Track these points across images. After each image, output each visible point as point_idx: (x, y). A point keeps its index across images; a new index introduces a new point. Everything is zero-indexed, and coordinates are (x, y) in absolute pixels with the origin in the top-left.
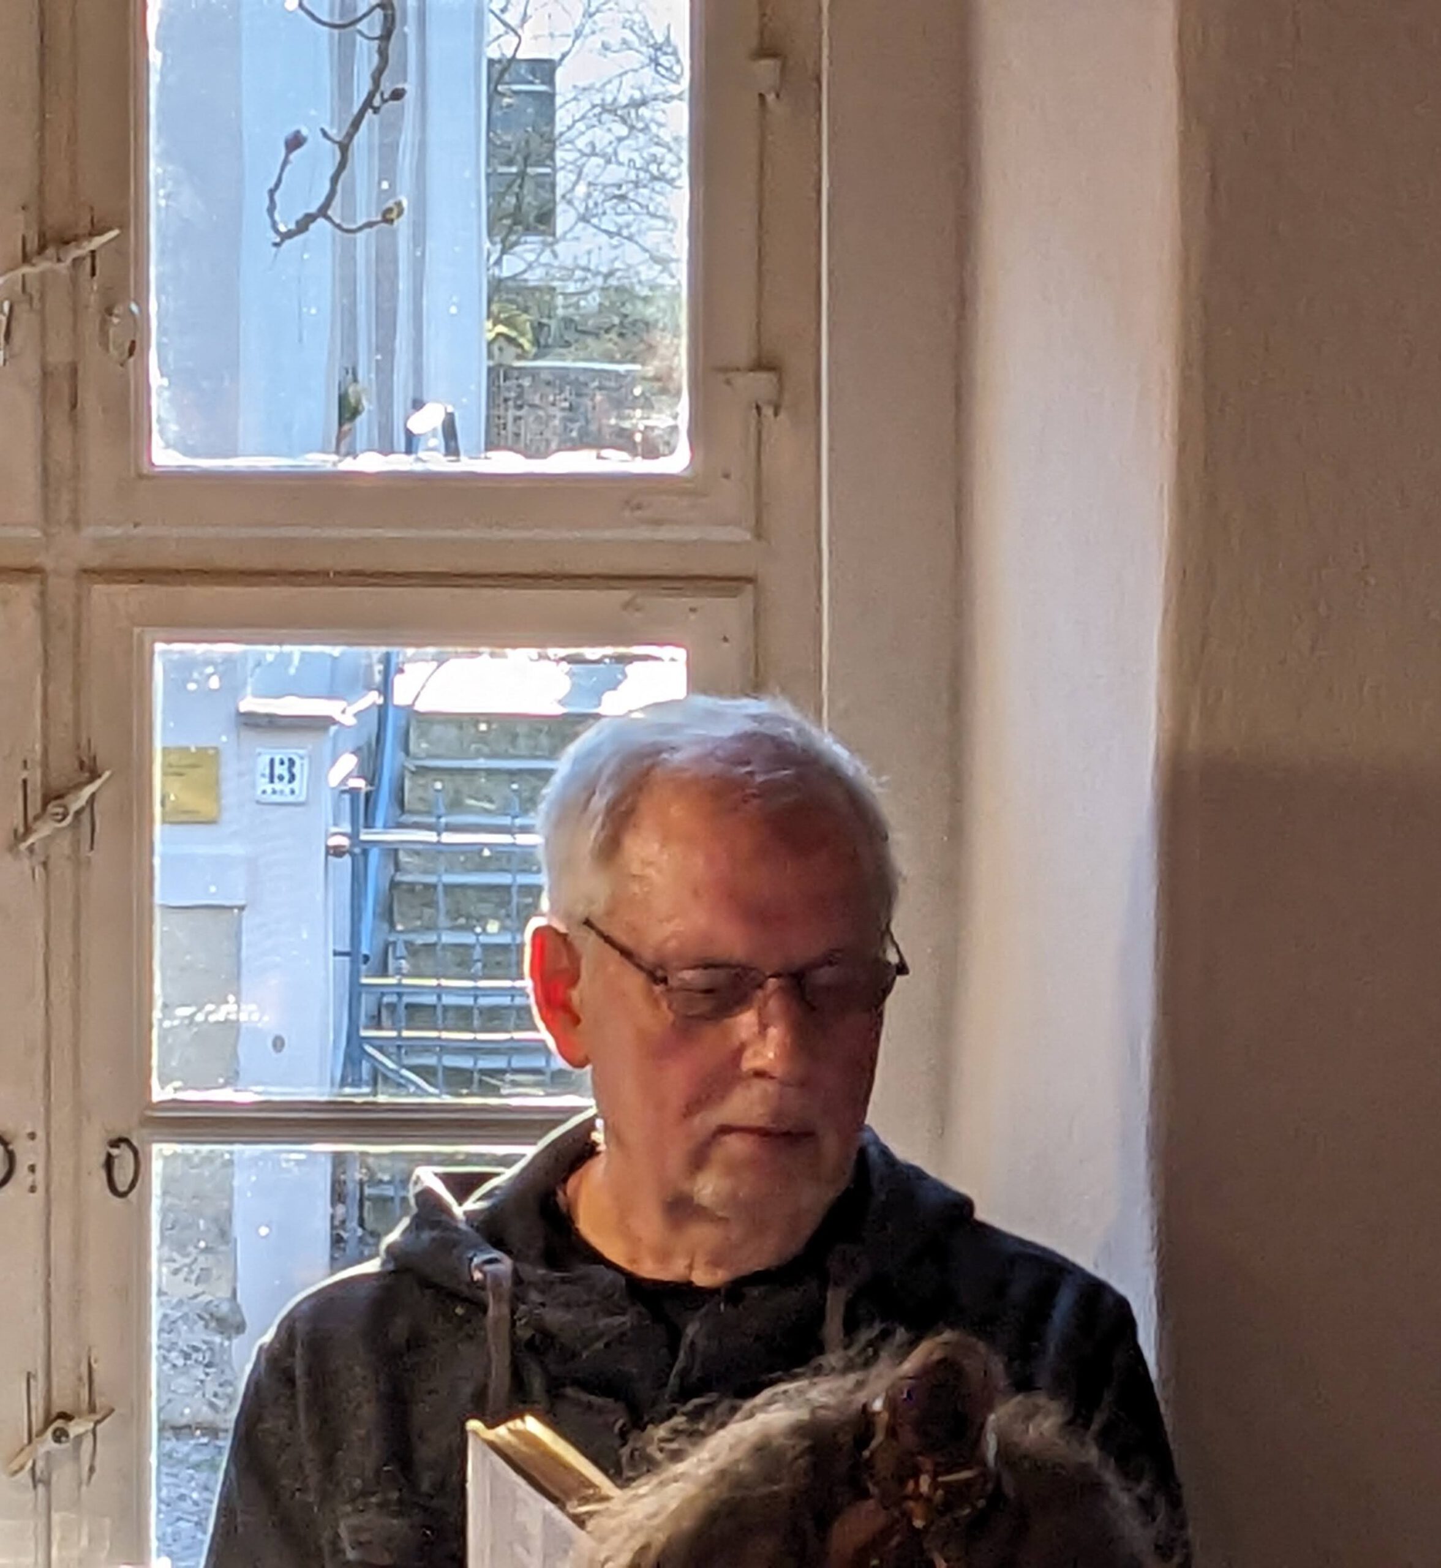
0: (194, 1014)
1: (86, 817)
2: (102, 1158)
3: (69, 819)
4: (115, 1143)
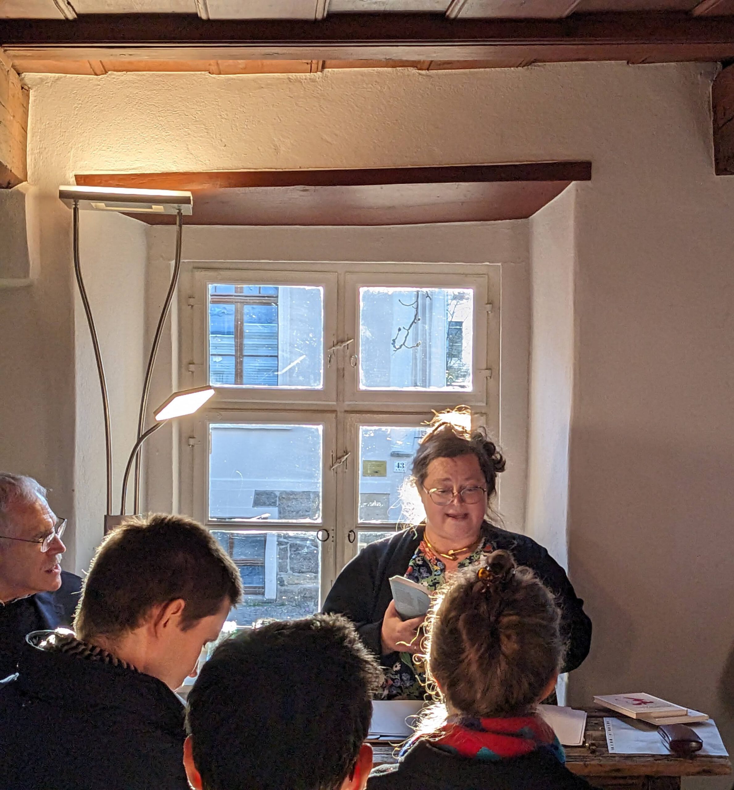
0: (367, 505)
1: (345, 462)
2: (348, 535)
3: (341, 463)
4: (350, 532)
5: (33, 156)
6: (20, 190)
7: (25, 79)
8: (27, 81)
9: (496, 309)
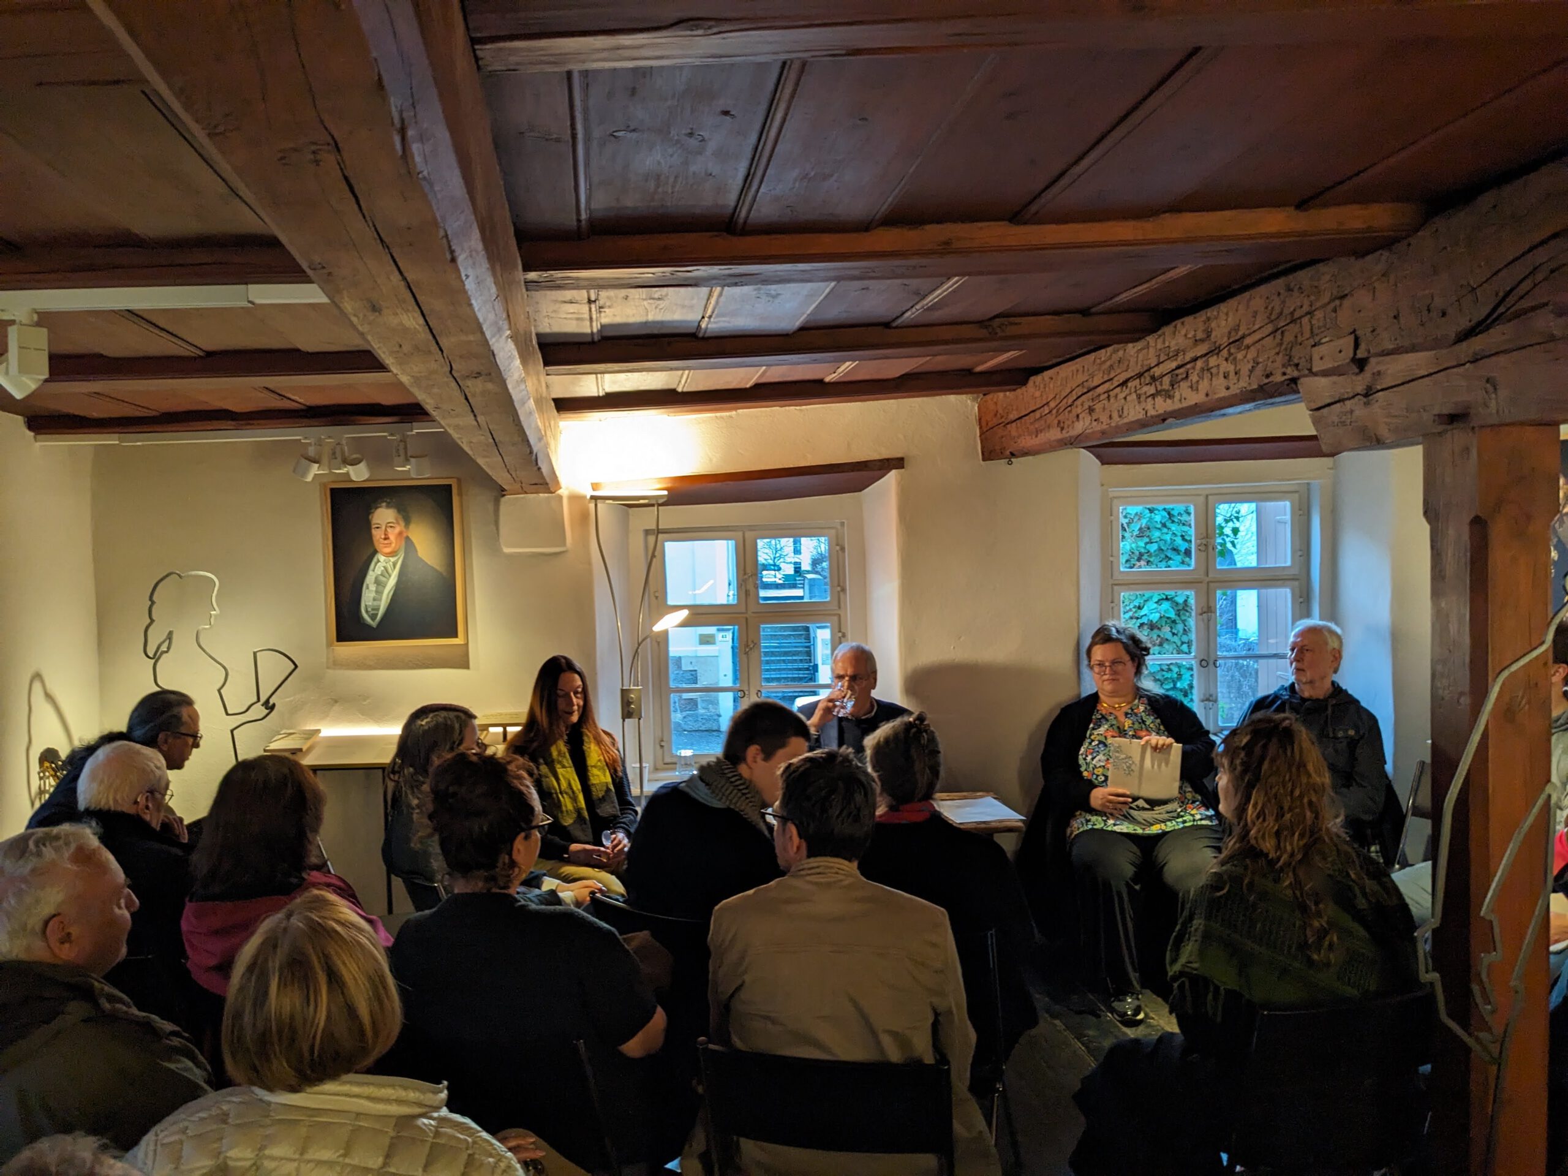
6: (559, 493)
9: (843, 549)
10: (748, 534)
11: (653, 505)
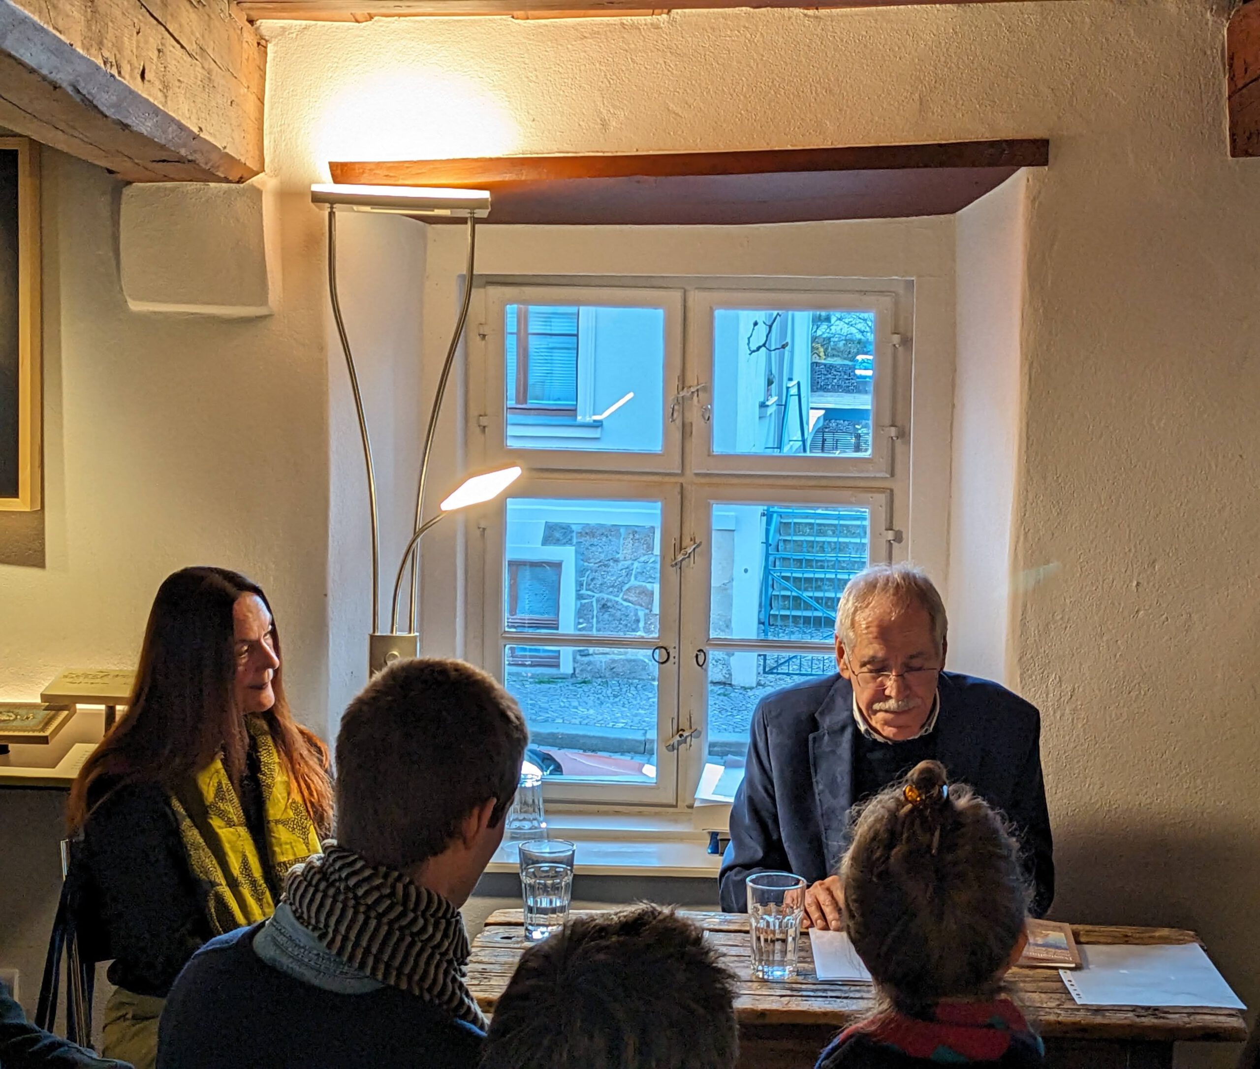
1: (692, 554)
2: (695, 656)
3: (687, 556)
4: (699, 651)
5: (273, 136)
6: (256, 184)
7: (261, 28)
8: (264, 32)
9: (906, 341)
10: (696, 298)
11: (462, 221)
